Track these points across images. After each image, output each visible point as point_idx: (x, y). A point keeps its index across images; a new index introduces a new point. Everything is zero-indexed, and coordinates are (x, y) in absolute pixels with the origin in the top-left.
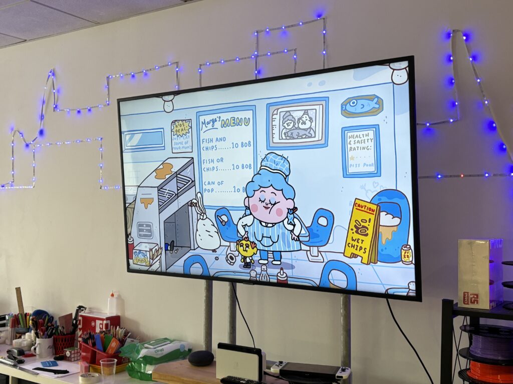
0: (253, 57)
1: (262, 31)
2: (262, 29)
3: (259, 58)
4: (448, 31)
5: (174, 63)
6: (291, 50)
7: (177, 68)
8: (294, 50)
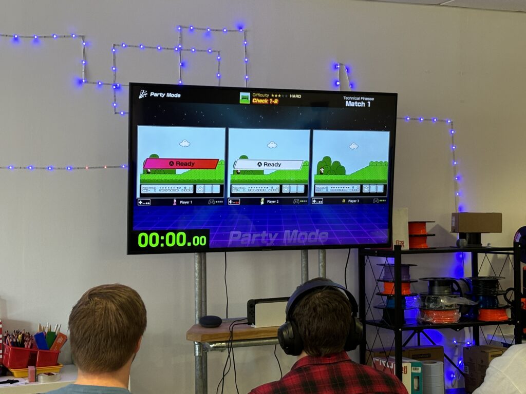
0: (176, 49)
1: (186, 27)
2: (187, 26)
3: (182, 52)
4: (336, 63)
5: (80, 36)
6: (215, 51)
7: (84, 42)
8: (218, 52)
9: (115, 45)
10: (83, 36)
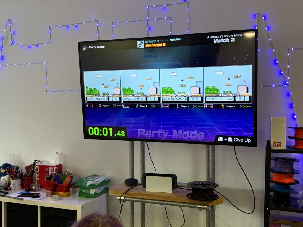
0: (146, 20)
2: (152, 5)
4: (255, 14)
8: (171, 18)
9: (113, 23)
10: (97, 20)
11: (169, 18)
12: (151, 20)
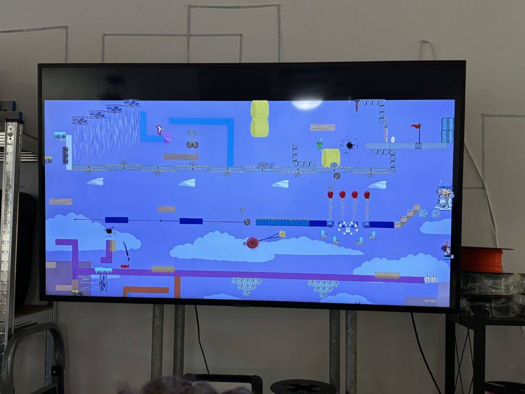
1: (197, 7)
5: (62, 27)
8: (241, 35)
9: (105, 35)
10: (66, 26)
11: (236, 35)
12: (195, 35)
